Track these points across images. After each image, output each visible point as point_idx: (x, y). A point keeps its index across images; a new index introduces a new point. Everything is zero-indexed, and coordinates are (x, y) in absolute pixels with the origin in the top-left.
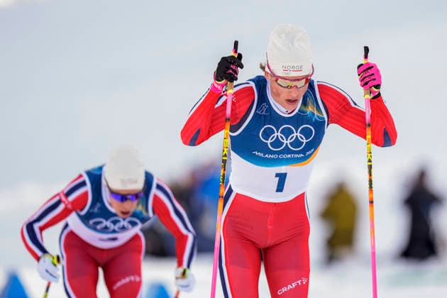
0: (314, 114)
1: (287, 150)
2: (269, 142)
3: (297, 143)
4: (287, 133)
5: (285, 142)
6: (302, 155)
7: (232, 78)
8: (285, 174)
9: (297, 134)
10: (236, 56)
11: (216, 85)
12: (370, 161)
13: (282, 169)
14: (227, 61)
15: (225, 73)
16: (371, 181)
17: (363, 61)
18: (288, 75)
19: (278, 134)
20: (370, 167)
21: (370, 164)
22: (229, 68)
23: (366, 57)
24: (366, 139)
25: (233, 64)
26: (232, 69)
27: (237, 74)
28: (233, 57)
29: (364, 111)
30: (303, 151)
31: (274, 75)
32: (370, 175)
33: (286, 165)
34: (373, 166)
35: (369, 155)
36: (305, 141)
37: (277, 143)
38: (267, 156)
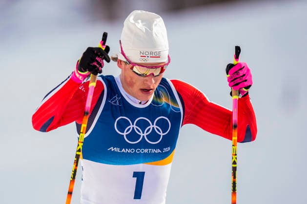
0: (168, 105)
1: (143, 144)
2: (125, 134)
3: (153, 136)
4: (143, 125)
5: (142, 134)
6: (159, 151)
7: (96, 71)
8: (143, 173)
9: (153, 126)
10: (104, 49)
11: (77, 75)
12: (234, 163)
13: (140, 167)
14: (94, 52)
15: (89, 64)
16: (234, 184)
17: (234, 62)
18: (145, 62)
19: (133, 126)
20: (234, 169)
21: (234, 166)
22: (93, 60)
23: (237, 57)
24: (231, 139)
25: (99, 57)
26: (97, 61)
27: (102, 67)
28: (99, 49)
29: (231, 110)
30: (160, 146)
31: (130, 63)
32: (235, 177)
33: (143, 162)
34: (237, 169)
35: (234, 157)
36: (162, 134)
37: (133, 136)
38: (123, 150)
